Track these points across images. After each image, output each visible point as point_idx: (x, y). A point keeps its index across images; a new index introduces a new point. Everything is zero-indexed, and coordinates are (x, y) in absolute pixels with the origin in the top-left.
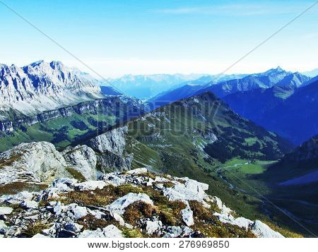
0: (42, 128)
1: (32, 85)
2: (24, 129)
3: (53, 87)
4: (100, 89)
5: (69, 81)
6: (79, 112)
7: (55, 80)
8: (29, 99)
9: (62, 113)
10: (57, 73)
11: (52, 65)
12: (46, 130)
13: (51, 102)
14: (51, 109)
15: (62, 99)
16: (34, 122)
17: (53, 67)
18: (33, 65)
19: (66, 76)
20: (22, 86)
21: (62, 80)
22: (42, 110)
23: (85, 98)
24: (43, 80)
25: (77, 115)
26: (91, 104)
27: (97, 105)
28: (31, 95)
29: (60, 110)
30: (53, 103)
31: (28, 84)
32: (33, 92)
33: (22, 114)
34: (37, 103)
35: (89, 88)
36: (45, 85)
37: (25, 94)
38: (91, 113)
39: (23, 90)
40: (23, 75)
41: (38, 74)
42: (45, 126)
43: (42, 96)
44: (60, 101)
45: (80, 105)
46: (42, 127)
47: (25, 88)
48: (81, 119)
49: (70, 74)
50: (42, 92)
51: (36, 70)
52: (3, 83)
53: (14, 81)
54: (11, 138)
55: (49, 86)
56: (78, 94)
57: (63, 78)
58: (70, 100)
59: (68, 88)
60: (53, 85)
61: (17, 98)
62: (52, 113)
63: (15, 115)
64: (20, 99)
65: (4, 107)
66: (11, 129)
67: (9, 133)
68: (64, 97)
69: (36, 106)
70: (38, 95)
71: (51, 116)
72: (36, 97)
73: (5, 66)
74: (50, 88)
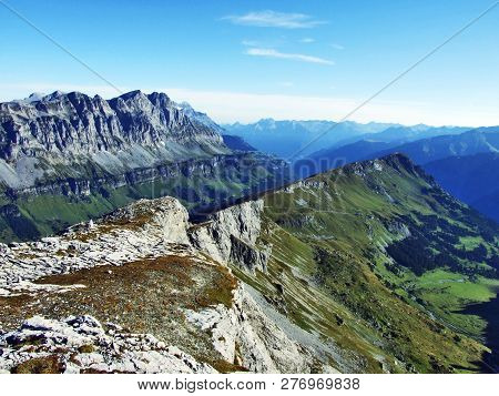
0: (131, 194)
1: (121, 128)
2: (105, 194)
3: (151, 133)
4: (221, 139)
5: (175, 125)
6: (185, 172)
7: (155, 121)
8: (115, 149)
9: (161, 174)
10: (157, 112)
11: (152, 97)
13: (146, 154)
14: (146, 165)
15: (164, 151)
16: (121, 185)
17: (154, 103)
18: (125, 97)
19: (172, 117)
20: (106, 129)
21: (165, 122)
22: (132, 166)
23: (197, 152)
24: (138, 121)
25: (184, 178)
26: (207, 162)
27: (216, 164)
28: (119, 143)
29: (159, 167)
30: (150, 156)
31: (116, 126)
32: (121, 138)
33: (104, 171)
34: (126, 155)
35: (206, 137)
36: (140, 129)
37: (110, 141)
38: (205, 176)
39: (108, 134)
40: (108, 111)
41: (131, 111)
42: (135, 191)
43: (134, 145)
44: (160, 155)
45: (189, 162)
46: (131, 192)
47: (111, 131)
49: (177, 114)
50: (135, 139)
51: (129, 104)
52: (81, 122)
53: (97, 119)
54: (86, 205)
55: (145, 131)
56: (187, 145)
57: (168, 120)
58: (174, 154)
59: (174, 136)
60: (152, 129)
61: (99, 146)
62: (148, 171)
63: (94, 171)
64: (103, 148)
65: (80, 159)
66: (88, 193)
67: (84, 198)
68: (166, 148)
69: (124, 160)
70: (129, 143)
71: (145, 176)
72: (126, 146)
73: (86, 96)
74: (147, 134)
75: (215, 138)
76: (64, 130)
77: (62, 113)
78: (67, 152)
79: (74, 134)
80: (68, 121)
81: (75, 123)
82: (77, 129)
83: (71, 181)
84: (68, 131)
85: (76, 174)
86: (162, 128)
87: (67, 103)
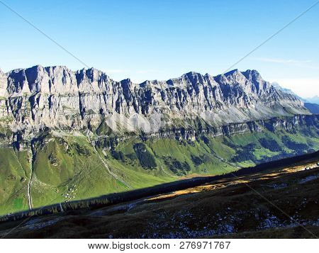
0: (225, 142)
1: (222, 95)
2: (206, 141)
3: (244, 99)
5: (263, 93)
6: (271, 129)
7: (247, 90)
8: (217, 110)
9: (250, 128)
10: (250, 84)
11: (246, 74)
12: (229, 145)
13: (240, 113)
14: (239, 121)
15: (254, 113)
16: (218, 134)
17: (247, 77)
18: (226, 75)
19: (261, 87)
20: (212, 96)
21: (256, 91)
22: (228, 121)
23: (281, 113)
24: (235, 90)
25: (269, 132)
26: (290, 120)
27: (297, 122)
28: (218, 105)
29: (249, 123)
30: (242, 115)
31: (218, 93)
32: (222, 102)
33: (207, 124)
34: (225, 114)
35: (289, 102)
36: (236, 95)
37: (214, 104)
38: (287, 131)
39: (212, 99)
40: (214, 83)
41: (230, 83)
42: (228, 140)
43: (231, 107)
44: (250, 114)
45: (273, 120)
46: (225, 140)
47: (214, 97)
48: (274, 137)
49: (265, 84)
50: (232, 103)
51: (229, 79)
52: (194, 91)
53: (205, 89)
54: (191, 148)
55: (240, 97)
56: (273, 107)
57: (258, 89)
58: (262, 114)
59: (262, 101)
60: (245, 96)
61: (206, 107)
62: (239, 126)
63: (200, 124)
64: (208, 108)
65: (191, 115)
66: (193, 139)
67: (190, 142)
68: (256, 109)
69: (223, 117)
70: (227, 105)
71: (237, 129)
72: (225, 107)
73: (199, 74)
74: (241, 99)
75: (296, 103)
76: (183, 96)
77: (183, 85)
78: (183, 111)
79: (189, 98)
80: (186, 90)
81: (190, 92)
82: (191, 96)
83: (183, 130)
84: (185, 97)
85: (186, 125)
86: (253, 95)
87: (186, 79)
